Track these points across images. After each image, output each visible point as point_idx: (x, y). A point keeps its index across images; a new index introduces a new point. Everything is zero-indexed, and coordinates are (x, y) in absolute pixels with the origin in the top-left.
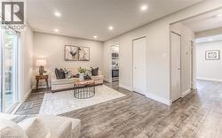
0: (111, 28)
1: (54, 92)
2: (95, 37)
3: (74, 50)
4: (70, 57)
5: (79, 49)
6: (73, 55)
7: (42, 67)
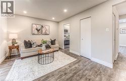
0: (65, 11)
1: (22, 58)
2: (53, 18)
3: (39, 27)
4: (36, 32)
5: (42, 27)
6: (38, 30)
7: (14, 39)
